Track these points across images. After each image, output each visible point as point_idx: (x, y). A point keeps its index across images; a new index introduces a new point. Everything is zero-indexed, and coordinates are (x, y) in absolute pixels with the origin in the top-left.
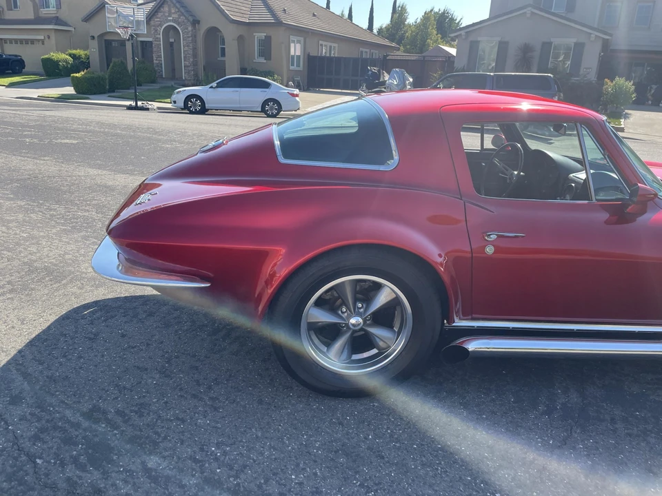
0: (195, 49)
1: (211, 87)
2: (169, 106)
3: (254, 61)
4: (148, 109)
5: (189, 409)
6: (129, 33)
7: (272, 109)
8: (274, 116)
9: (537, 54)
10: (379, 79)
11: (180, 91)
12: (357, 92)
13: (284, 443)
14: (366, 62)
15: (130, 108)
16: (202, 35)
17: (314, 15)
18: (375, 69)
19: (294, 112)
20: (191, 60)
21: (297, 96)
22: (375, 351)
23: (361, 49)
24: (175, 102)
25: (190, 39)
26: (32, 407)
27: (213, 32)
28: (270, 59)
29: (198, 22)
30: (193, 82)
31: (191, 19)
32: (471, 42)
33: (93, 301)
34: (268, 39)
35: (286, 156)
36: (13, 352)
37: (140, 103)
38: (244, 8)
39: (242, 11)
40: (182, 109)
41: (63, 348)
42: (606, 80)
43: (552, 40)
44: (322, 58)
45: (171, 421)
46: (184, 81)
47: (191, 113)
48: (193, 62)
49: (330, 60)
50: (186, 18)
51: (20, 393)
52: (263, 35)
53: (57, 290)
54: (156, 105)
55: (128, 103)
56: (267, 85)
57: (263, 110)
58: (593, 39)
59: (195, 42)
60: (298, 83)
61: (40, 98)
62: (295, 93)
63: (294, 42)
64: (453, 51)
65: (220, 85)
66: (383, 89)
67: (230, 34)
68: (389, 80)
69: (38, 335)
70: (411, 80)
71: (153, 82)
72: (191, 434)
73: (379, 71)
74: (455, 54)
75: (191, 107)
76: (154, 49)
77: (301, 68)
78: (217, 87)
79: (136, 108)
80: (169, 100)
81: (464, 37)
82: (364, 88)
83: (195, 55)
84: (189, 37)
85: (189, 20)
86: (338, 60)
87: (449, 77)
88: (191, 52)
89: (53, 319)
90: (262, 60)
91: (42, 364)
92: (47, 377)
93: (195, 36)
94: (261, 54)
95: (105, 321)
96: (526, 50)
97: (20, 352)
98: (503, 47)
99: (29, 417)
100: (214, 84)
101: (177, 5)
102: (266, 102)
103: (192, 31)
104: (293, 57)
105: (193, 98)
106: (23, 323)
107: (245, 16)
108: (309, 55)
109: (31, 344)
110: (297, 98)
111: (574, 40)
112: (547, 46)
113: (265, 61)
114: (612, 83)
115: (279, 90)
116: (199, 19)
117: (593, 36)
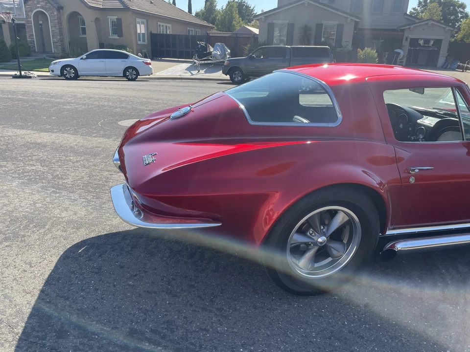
0: (60, 29)
1: (82, 59)
2: (48, 74)
3: (109, 37)
4: (30, 77)
5: (206, 320)
6: (11, 18)
7: (131, 74)
8: (134, 80)
9: (313, 32)
10: (206, 51)
11: (57, 63)
12: (192, 60)
13: (290, 337)
14: (195, 39)
15: (15, 77)
16: (65, 18)
17: (151, 3)
18: (203, 43)
19: (147, 76)
20: (59, 37)
21: (150, 64)
22: (330, 259)
23: (188, 28)
24: (53, 71)
25: (57, 21)
26: (78, 338)
27: (74, 16)
28: (122, 36)
29: (62, 8)
30: (61, 54)
31: (56, 6)
32: (269, 23)
33: (80, 240)
34: (119, 20)
35: (253, 119)
36: (37, 293)
37: (23, 73)
40: (59, 76)
41: (78, 284)
42: (359, 49)
43: (323, 22)
44: (162, 36)
45: (198, 332)
46: (54, 53)
47: (67, 79)
48: (60, 38)
49: (167, 36)
51: (62, 327)
52: (115, 18)
53: (45, 234)
54: (36, 74)
55: (13, 73)
56: (126, 57)
57: (125, 75)
58: (348, 21)
59: (61, 24)
60: (145, 54)
62: (148, 62)
63: (139, 23)
64: (256, 31)
65: (88, 57)
66: (210, 58)
67: (88, 17)
68: (214, 51)
69: (50, 275)
70: (229, 51)
71: (29, 55)
72: (219, 341)
73: (206, 45)
74: (258, 33)
75: (66, 74)
76: (27, 30)
77: (146, 43)
78: (86, 58)
79: (21, 77)
80: (47, 69)
81: (263, 20)
82: (196, 57)
83: (61, 34)
84: (55, 20)
85: (54, 7)
86: (174, 37)
87: (260, 49)
88: (57, 31)
89: (55, 260)
90: (116, 37)
91: (67, 299)
92: (78, 310)
93: (60, 19)
94: (114, 32)
95: (100, 256)
96: (306, 29)
97: (42, 291)
98: (291, 27)
99: (81, 347)
100: (84, 56)
102: (126, 70)
103: (57, 15)
104: (139, 34)
105: (68, 67)
106: (31, 267)
107: (99, 3)
108: (151, 33)
109: (49, 282)
110: (150, 66)
111: (337, 22)
112: (319, 26)
113: (118, 38)
114: (362, 50)
115: (136, 60)
116: (62, 5)
117: (349, 19)
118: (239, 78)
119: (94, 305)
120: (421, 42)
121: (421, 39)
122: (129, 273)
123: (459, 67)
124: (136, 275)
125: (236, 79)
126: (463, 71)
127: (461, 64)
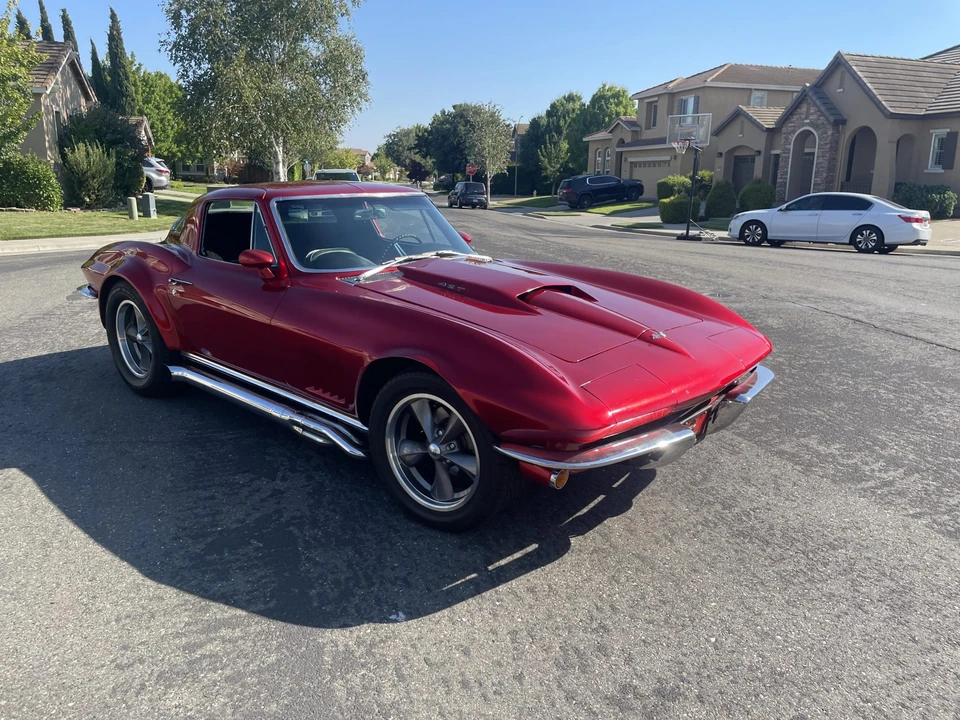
0: (833, 160)
3: (925, 171)
7: (867, 239)
8: (869, 251)
11: (739, 217)
15: (680, 238)
16: (847, 138)
20: (825, 175)
25: (829, 146)
27: (866, 135)
28: (951, 167)
29: (843, 122)
31: (832, 119)
34: (953, 136)
37: (692, 232)
38: (925, 95)
39: (919, 100)
40: (737, 239)
47: (748, 244)
50: (828, 120)
52: (943, 132)
57: (853, 241)
59: (836, 150)
61: (614, 227)
65: (793, 208)
67: (886, 137)
75: (748, 236)
76: (782, 164)
79: (687, 238)
83: (831, 169)
84: (827, 144)
85: (830, 121)
88: (825, 164)
90: (940, 170)
93: (837, 142)
94: (939, 161)
100: (785, 206)
101: (818, 102)
102: (859, 230)
103: (833, 135)
105: (752, 225)
107: (920, 105)
113: (943, 171)
115: (885, 212)
116: (845, 117)
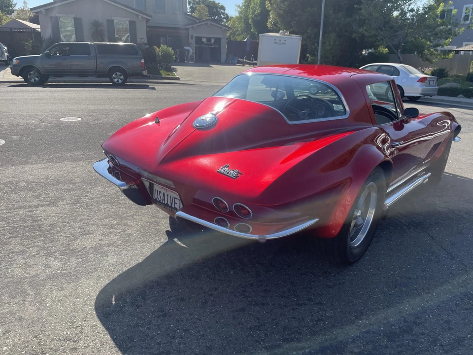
9: (105, 28)
32: (52, 17)
35: (290, 120)
42: (155, 46)
43: (113, 18)
58: (140, 19)
81: (44, 13)
96: (96, 24)
98: (78, 22)
111: (129, 19)
112: (111, 22)
114: (159, 48)
117: (140, 16)
118: (36, 79)
119: (204, 344)
120: (204, 40)
121: (204, 37)
122: (196, 302)
123: (239, 62)
124: (206, 302)
125: (33, 80)
126: (243, 66)
127: (241, 60)
